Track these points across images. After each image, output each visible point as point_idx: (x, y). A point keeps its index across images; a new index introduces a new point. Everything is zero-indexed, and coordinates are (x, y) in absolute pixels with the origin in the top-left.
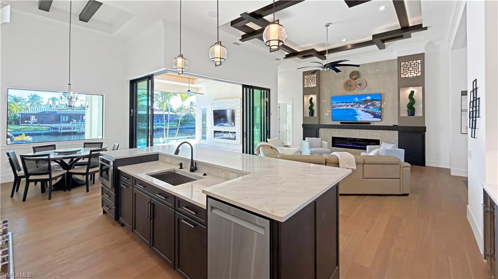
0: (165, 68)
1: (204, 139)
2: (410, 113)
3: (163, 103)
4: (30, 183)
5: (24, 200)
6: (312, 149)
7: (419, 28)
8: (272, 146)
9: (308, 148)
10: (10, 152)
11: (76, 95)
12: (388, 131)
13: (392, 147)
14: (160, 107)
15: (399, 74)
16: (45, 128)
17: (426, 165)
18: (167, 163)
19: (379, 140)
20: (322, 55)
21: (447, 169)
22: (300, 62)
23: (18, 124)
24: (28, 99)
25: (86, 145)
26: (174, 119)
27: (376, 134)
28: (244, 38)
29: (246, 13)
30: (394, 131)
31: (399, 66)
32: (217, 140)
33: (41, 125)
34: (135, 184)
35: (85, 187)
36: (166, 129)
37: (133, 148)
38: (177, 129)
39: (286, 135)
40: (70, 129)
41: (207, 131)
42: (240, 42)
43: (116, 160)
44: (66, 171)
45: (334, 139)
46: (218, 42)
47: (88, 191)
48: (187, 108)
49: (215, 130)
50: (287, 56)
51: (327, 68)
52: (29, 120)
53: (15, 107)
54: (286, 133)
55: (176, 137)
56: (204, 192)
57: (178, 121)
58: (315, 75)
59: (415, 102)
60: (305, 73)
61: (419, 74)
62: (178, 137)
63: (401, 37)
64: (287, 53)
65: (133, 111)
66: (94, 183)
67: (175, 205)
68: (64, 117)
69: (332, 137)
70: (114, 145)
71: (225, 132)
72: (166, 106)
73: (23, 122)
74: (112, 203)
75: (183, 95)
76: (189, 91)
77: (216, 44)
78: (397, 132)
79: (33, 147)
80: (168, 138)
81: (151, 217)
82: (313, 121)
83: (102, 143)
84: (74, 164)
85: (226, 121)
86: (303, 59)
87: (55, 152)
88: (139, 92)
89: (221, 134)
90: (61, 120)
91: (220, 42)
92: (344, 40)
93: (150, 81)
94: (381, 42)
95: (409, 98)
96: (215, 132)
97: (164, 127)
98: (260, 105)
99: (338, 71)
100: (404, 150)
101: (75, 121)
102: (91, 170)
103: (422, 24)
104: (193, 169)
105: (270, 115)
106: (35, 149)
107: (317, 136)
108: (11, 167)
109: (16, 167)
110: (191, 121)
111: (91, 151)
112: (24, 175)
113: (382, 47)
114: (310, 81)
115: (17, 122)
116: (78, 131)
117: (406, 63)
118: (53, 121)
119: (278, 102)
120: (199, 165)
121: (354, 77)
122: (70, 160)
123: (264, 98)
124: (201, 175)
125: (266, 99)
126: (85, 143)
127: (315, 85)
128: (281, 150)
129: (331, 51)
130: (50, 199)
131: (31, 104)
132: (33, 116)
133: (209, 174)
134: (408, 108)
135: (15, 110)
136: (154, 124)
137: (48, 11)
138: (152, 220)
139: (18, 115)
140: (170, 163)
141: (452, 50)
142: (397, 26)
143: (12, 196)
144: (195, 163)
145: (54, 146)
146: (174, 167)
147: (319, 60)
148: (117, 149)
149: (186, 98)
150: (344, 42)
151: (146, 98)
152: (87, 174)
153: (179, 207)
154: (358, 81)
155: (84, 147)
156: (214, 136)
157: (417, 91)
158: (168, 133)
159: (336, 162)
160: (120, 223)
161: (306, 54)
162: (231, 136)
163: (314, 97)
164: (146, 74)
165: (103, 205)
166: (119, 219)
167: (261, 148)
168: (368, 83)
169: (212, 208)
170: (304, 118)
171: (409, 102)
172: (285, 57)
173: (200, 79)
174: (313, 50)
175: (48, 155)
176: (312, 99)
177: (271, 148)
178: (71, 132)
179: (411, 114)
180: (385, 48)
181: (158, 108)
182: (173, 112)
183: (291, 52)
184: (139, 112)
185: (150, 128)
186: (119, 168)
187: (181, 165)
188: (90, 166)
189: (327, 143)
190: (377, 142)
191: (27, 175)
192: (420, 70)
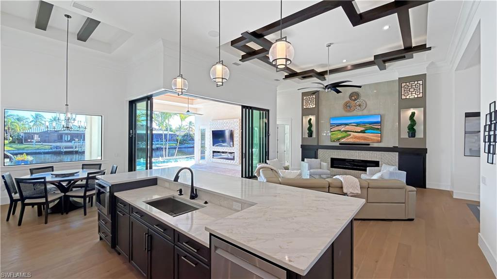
0: (164, 88)
1: (203, 159)
2: (410, 134)
3: (163, 123)
4: (26, 207)
5: (20, 224)
6: (311, 170)
7: (423, 48)
8: (273, 168)
9: (307, 169)
10: (6, 174)
11: (74, 116)
12: (388, 153)
13: (393, 170)
14: (159, 127)
15: (400, 95)
16: (47, 147)
17: (427, 187)
18: (166, 188)
19: (379, 162)
20: (321, 75)
21: (449, 191)
22: (299, 83)
23: (22, 143)
24: (31, 119)
25: (84, 166)
26: (173, 138)
27: (375, 155)
28: (244, 58)
29: (247, 32)
30: (394, 153)
31: (400, 87)
32: (216, 160)
33: (43, 144)
34: (132, 213)
35: (82, 210)
36: (166, 148)
37: (132, 171)
38: (176, 148)
39: (285, 155)
40: (72, 148)
41: (206, 152)
42: (241, 62)
43: (112, 185)
44: (63, 194)
45: (333, 160)
46: (220, 62)
47: (85, 214)
48: (186, 127)
49: (214, 150)
50: (287, 77)
51: (328, 89)
52: (33, 139)
53: (18, 127)
54: (285, 154)
55: (175, 157)
56: (206, 229)
57: (177, 140)
58: (314, 96)
59: (415, 124)
60: (304, 94)
61: (421, 95)
62: (177, 157)
63: (403, 58)
64: (287, 74)
65: (132, 131)
66: (92, 206)
67: (174, 239)
68: (66, 136)
69: (331, 158)
70: (113, 167)
71: (223, 152)
72: (165, 126)
73: (26, 141)
74: (109, 231)
75: (182, 116)
76: (188, 111)
77: (217, 63)
78: (397, 153)
79: (30, 169)
80: (167, 158)
81: (149, 249)
82: (312, 142)
83: (100, 165)
84: (72, 186)
85: (224, 141)
86: (302, 79)
87: (52, 174)
88: (138, 112)
89: (219, 154)
90: (64, 139)
91: (222, 61)
92: (345, 61)
93: (149, 101)
94: (382, 63)
95: (410, 119)
96: (214, 152)
97: (163, 147)
98: (258, 125)
99: (338, 92)
100: (406, 172)
101: (77, 140)
102: (88, 193)
103: (426, 44)
104: (194, 196)
105: (269, 136)
106: (32, 171)
107: (316, 157)
108: (6, 190)
109: (12, 190)
110: (190, 140)
111: (89, 174)
112: (19, 198)
113: (382, 68)
114: (309, 102)
115: (20, 141)
116: (80, 150)
117: (408, 84)
118: (55, 140)
119: (277, 123)
120: (200, 192)
121: (353, 98)
122: (67, 182)
123: (263, 118)
124: (202, 203)
125: (265, 120)
126: (83, 165)
127: (314, 106)
128: (282, 173)
129: (332, 71)
130: (46, 223)
131: (34, 124)
132: (36, 135)
133: (211, 202)
134: (409, 129)
135: (18, 129)
136: (154, 143)
137: (45, 30)
138: (149, 252)
139: (22, 134)
140: (169, 189)
141: (455, 71)
142: (401, 46)
143: (8, 220)
144: (196, 190)
145: (52, 167)
146: (173, 193)
147: (319, 81)
148: (115, 173)
149: (185, 118)
150: (344, 63)
151: (145, 118)
152: (84, 197)
153: (179, 241)
154: (358, 102)
155: (83, 168)
156: (213, 155)
157: (418, 113)
158: (167, 152)
159: (340, 186)
160: (116, 251)
161: (306, 75)
162: (230, 156)
163: (313, 118)
164: (145, 95)
165: (99, 232)
166: (116, 247)
167: (261, 171)
168: (368, 103)
169: (216, 248)
170: (303, 139)
171: (410, 123)
172: (284, 77)
173: (199, 100)
174: (313, 71)
175: (44, 178)
176: (310, 119)
177: (272, 169)
178: (73, 151)
179: (412, 135)
180: (386, 69)
181: (157, 127)
182: (172, 131)
183: (291, 73)
184: (138, 132)
185: (149, 147)
186: (116, 194)
187: (181, 191)
188: (88, 189)
189: (326, 165)
190: (376, 164)
191: (22, 198)
192: (421, 91)
